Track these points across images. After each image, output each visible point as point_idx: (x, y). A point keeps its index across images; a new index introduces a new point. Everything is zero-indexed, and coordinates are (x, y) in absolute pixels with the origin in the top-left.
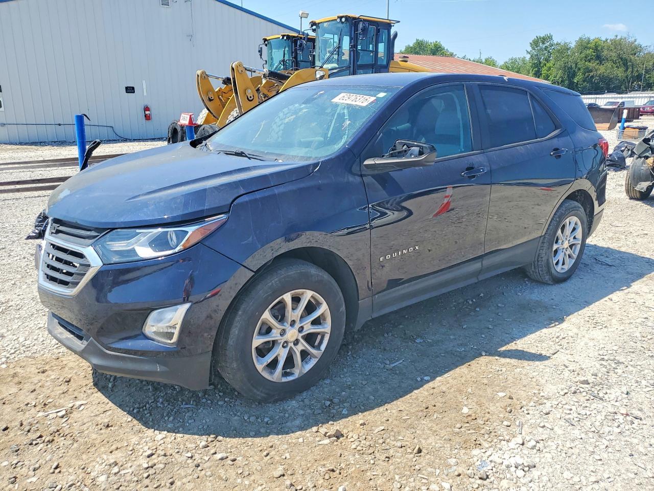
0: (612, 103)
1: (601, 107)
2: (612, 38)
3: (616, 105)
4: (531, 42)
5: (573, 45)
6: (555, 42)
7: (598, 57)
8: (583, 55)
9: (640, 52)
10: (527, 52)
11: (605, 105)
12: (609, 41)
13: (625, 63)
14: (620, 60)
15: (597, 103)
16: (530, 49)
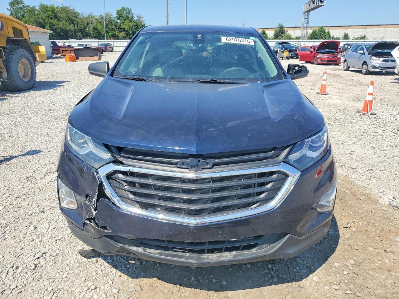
0: (80, 45)
1: (75, 48)
2: (61, 6)
3: (83, 46)
4: (10, 3)
5: (38, 8)
6: (26, 5)
7: (56, 17)
8: (46, 15)
9: (78, 16)
10: (8, 9)
11: (77, 46)
12: (59, 7)
13: (72, 22)
14: (69, 20)
15: (71, 45)
16: (9, 8)
